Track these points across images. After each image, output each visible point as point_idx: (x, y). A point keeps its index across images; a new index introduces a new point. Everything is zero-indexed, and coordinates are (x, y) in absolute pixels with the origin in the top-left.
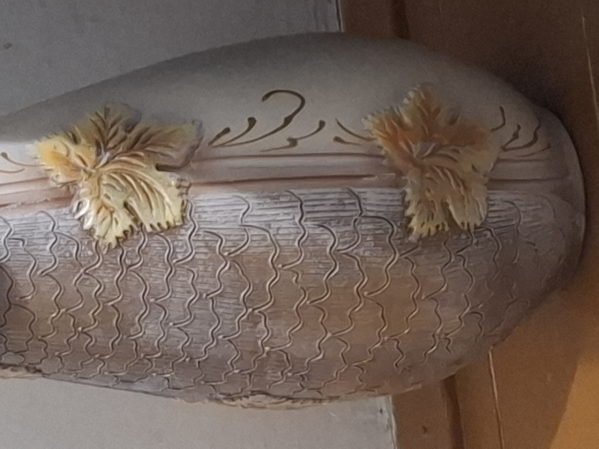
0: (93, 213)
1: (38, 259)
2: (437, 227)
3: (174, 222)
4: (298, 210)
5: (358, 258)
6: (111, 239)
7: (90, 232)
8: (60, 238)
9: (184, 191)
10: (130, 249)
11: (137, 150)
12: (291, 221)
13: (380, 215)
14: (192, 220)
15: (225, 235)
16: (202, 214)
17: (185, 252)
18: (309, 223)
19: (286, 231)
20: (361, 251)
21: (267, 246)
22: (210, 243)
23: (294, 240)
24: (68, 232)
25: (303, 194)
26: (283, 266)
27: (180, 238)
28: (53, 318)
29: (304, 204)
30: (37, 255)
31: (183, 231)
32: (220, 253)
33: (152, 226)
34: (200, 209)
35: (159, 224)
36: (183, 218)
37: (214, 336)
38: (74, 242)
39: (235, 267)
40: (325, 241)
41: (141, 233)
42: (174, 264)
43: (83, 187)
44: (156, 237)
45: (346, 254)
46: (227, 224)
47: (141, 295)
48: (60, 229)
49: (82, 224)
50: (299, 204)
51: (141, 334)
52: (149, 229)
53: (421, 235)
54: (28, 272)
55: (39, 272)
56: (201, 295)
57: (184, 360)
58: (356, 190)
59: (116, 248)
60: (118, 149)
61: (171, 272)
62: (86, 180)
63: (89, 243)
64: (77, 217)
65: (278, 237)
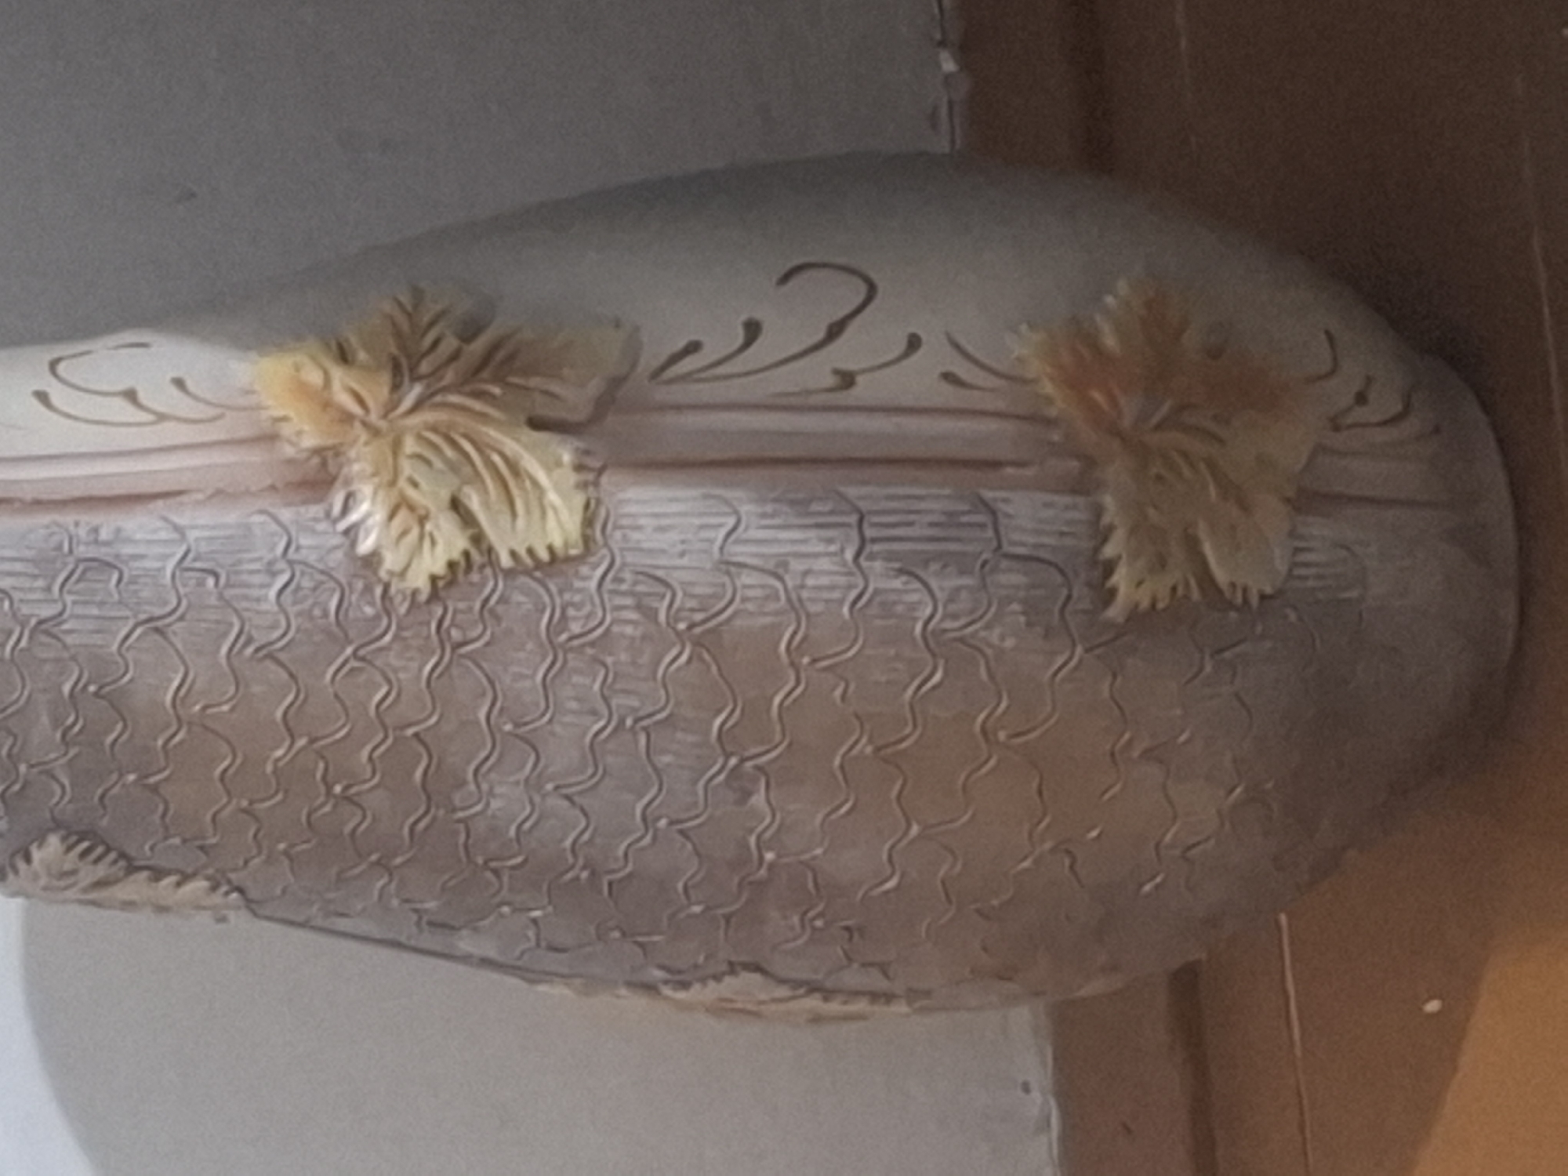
0: (379, 517)
1: (250, 619)
2: (1174, 589)
3: (566, 545)
4: (853, 533)
5: (989, 652)
6: (419, 580)
7: (372, 561)
8: (303, 573)
9: (591, 477)
10: (461, 605)
11: (486, 381)
12: (835, 559)
13: (1040, 553)
14: (606, 545)
15: (682, 583)
16: (629, 533)
17: (588, 617)
18: (878, 565)
19: (825, 581)
20: (994, 636)
21: (777, 613)
22: (647, 601)
23: (841, 602)
24: (321, 560)
25: (864, 498)
26: (814, 661)
27: (578, 584)
28: (278, 760)
29: (866, 518)
30: (247, 610)
31: (584, 570)
32: (668, 624)
33: (513, 554)
34: (625, 522)
35: (530, 551)
36: (587, 540)
37: (650, 819)
38: (332, 584)
39: (702, 660)
40: (913, 607)
41: (488, 571)
42: (562, 645)
43: (357, 460)
44: (523, 580)
45: (962, 640)
46: (686, 558)
47: (482, 715)
48: (304, 552)
49: (353, 544)
50: (853, 519)
51: (478, 808)
52: (506, 561)
53: (1137, 606)
54: (224, 650)
55: (250, 650)
56: (622, 721)
57: (577, 878)
58: (988, 495)
59: (429, 601)
60: (441, 378)
61: (553, 663)
62: (366, 444)
63: (368, 589)
64: (342, 526)
65: (805, 594)
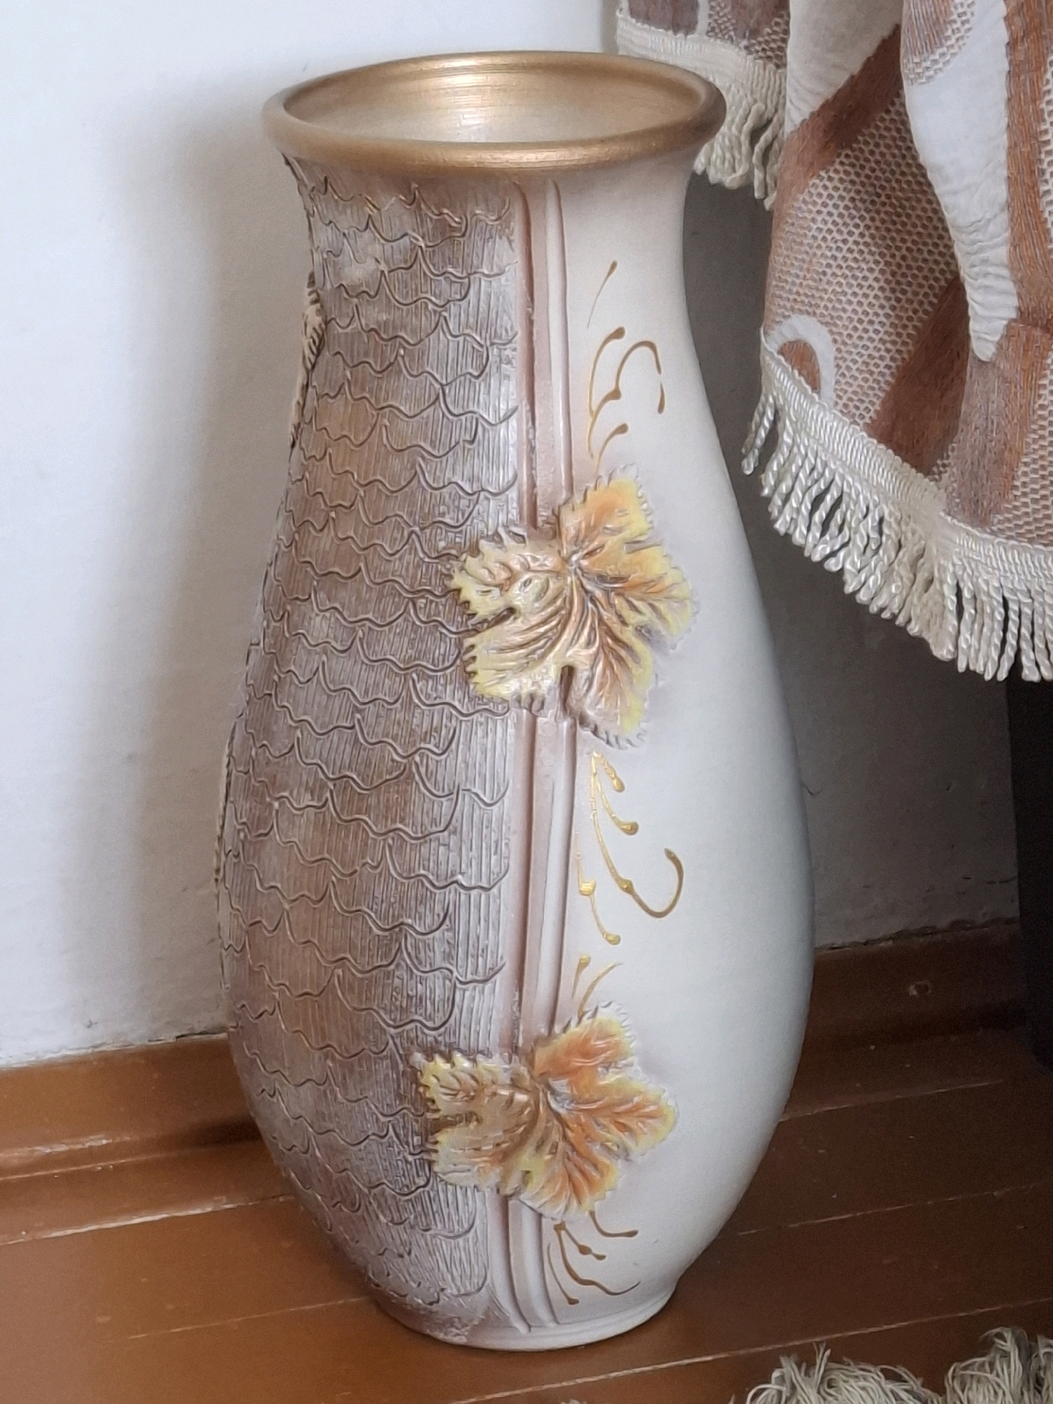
3: (476, 684)
4: (473, 883)
7: (475, 551)
8: (470, 501)
10: (441, 608)
12: (457, 869)
13: (456, 1010)
14: (475, 711)
15: (446, 762)
16: (484, 729)
17: (428, 696)
19: (442, 858)
20: (402, 973)
21: (422, 824)
22: (435, 735)
23: (428, 869)
24: (479, 514)
25: (500, 894)
26: (389, 845)
27: (450, 688)
28: (352, 474)
29: (484, 893)
30: (447, 461)
31: (459, 694)
32: (419, 749)
33: (473, 646)
34: (491, 726)
35: (474, 658)
36: (480, 698)
37: (302, 724)
38: (461, 521)
39: (396, 769)
40: (421, 918)
41: (462, 629)
42: (410, 675)
44: (454, 651)
45: (400, 948)
46: (463, 765)
47: (370, 616)
48: (486, 502)
50: (485, 884)
51: (316, 609)
52: (468, 642)
54: (423, 444)
55: (420, 460)
56: (360, 711)
58: (498, 977)
59: (445, 586)
61: (398, 667)
63: (456, 545)
65: (433, 844)
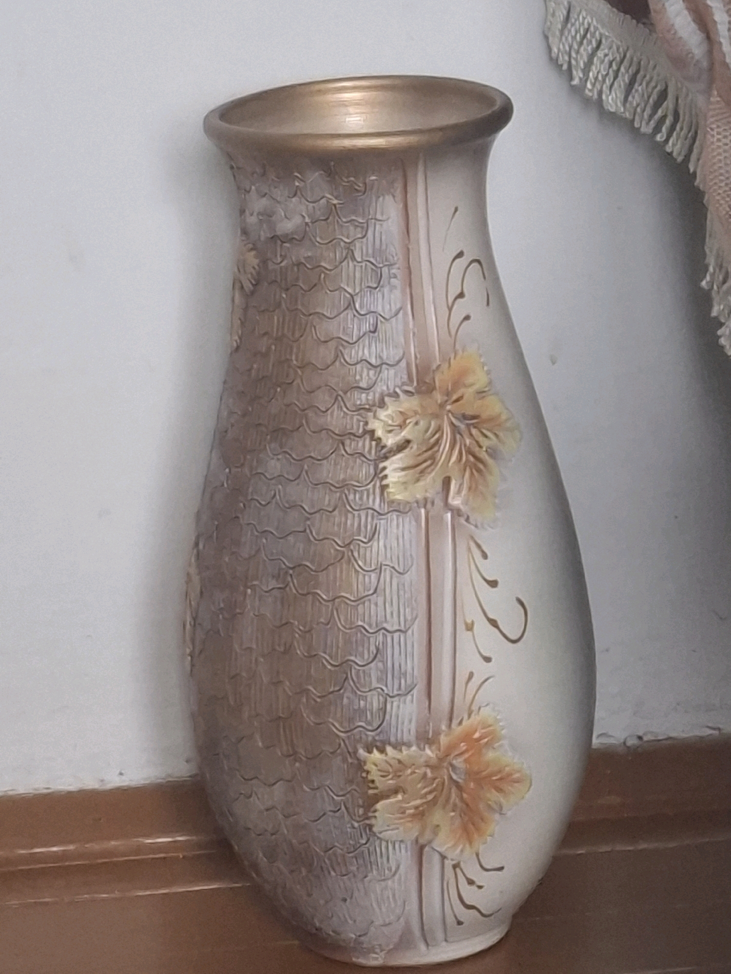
1: (354, 347)
3: (388, 493)
4: (396, 627)
5: (342, 691)
6: (373, 425)
7: (382, 405)
8: (376, 371)
10: (361, 444)
12: (383, 619)
13: (387, 717)
14: (390, 512)
15: (371, 547)
16: (396, 523)
17: (356, 503)
18: (380, 638)
19: (373, 612)
20: (348, 694)
21: (358, 591)
22: (363, 530)
23: (364, 621)
24: (382, 380)
25: (413, 634)
26: (336, 609)
27: (371, 498)
28: (292, 361)
29: (403, 634)
30: (358, 346)
31: (378, 501)
32: (353, 540)
34: (401, 520)
35: (386, 476)
36: (391, 502)
38: (371, 384)
40: (362, 655)
41: (377, 457)
42: (343, 492)
44: (373, 472)
45: (346, 678)
46: (383, 549)
47: (312, 455)
48: (386, 371)
49: (390, 395)
50: (402, 628)
51: (271, 454)
52: (381, 465)
53: (365, 763)
55: (341, 348)
56: (309, 519)
57: (240, 502)
58: (415, 691)
61: (335, 487)
65: (367, 604)
